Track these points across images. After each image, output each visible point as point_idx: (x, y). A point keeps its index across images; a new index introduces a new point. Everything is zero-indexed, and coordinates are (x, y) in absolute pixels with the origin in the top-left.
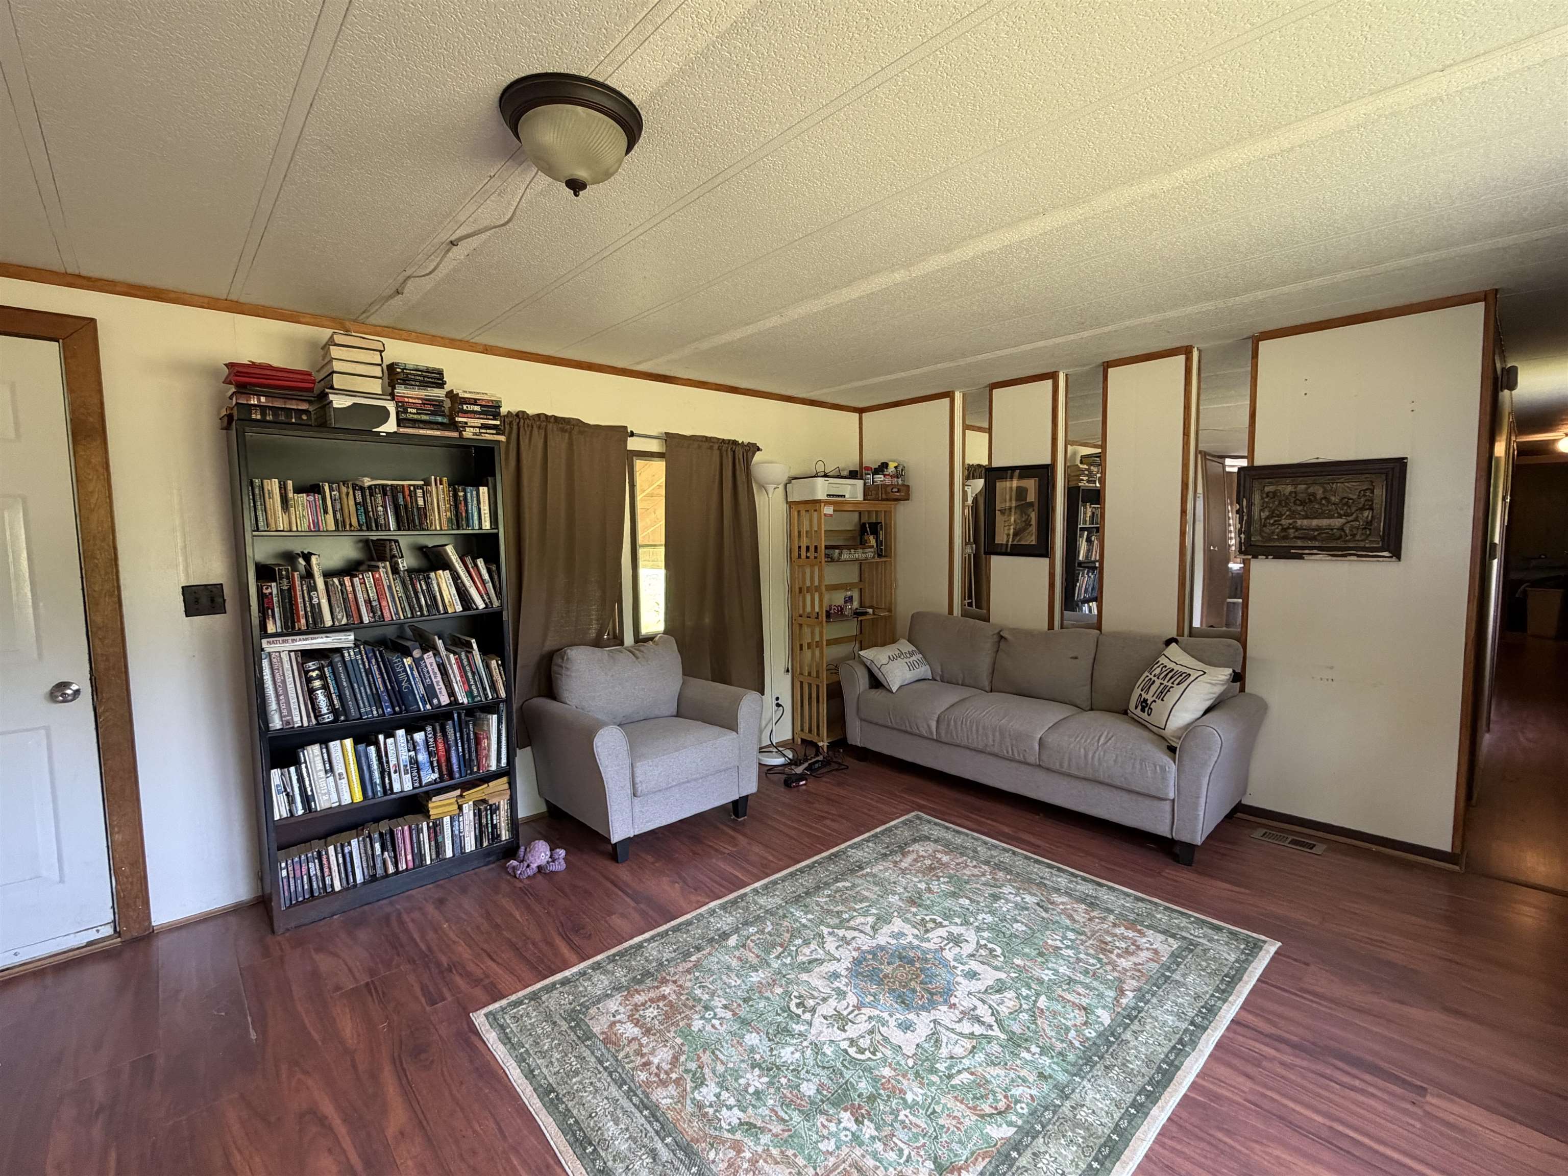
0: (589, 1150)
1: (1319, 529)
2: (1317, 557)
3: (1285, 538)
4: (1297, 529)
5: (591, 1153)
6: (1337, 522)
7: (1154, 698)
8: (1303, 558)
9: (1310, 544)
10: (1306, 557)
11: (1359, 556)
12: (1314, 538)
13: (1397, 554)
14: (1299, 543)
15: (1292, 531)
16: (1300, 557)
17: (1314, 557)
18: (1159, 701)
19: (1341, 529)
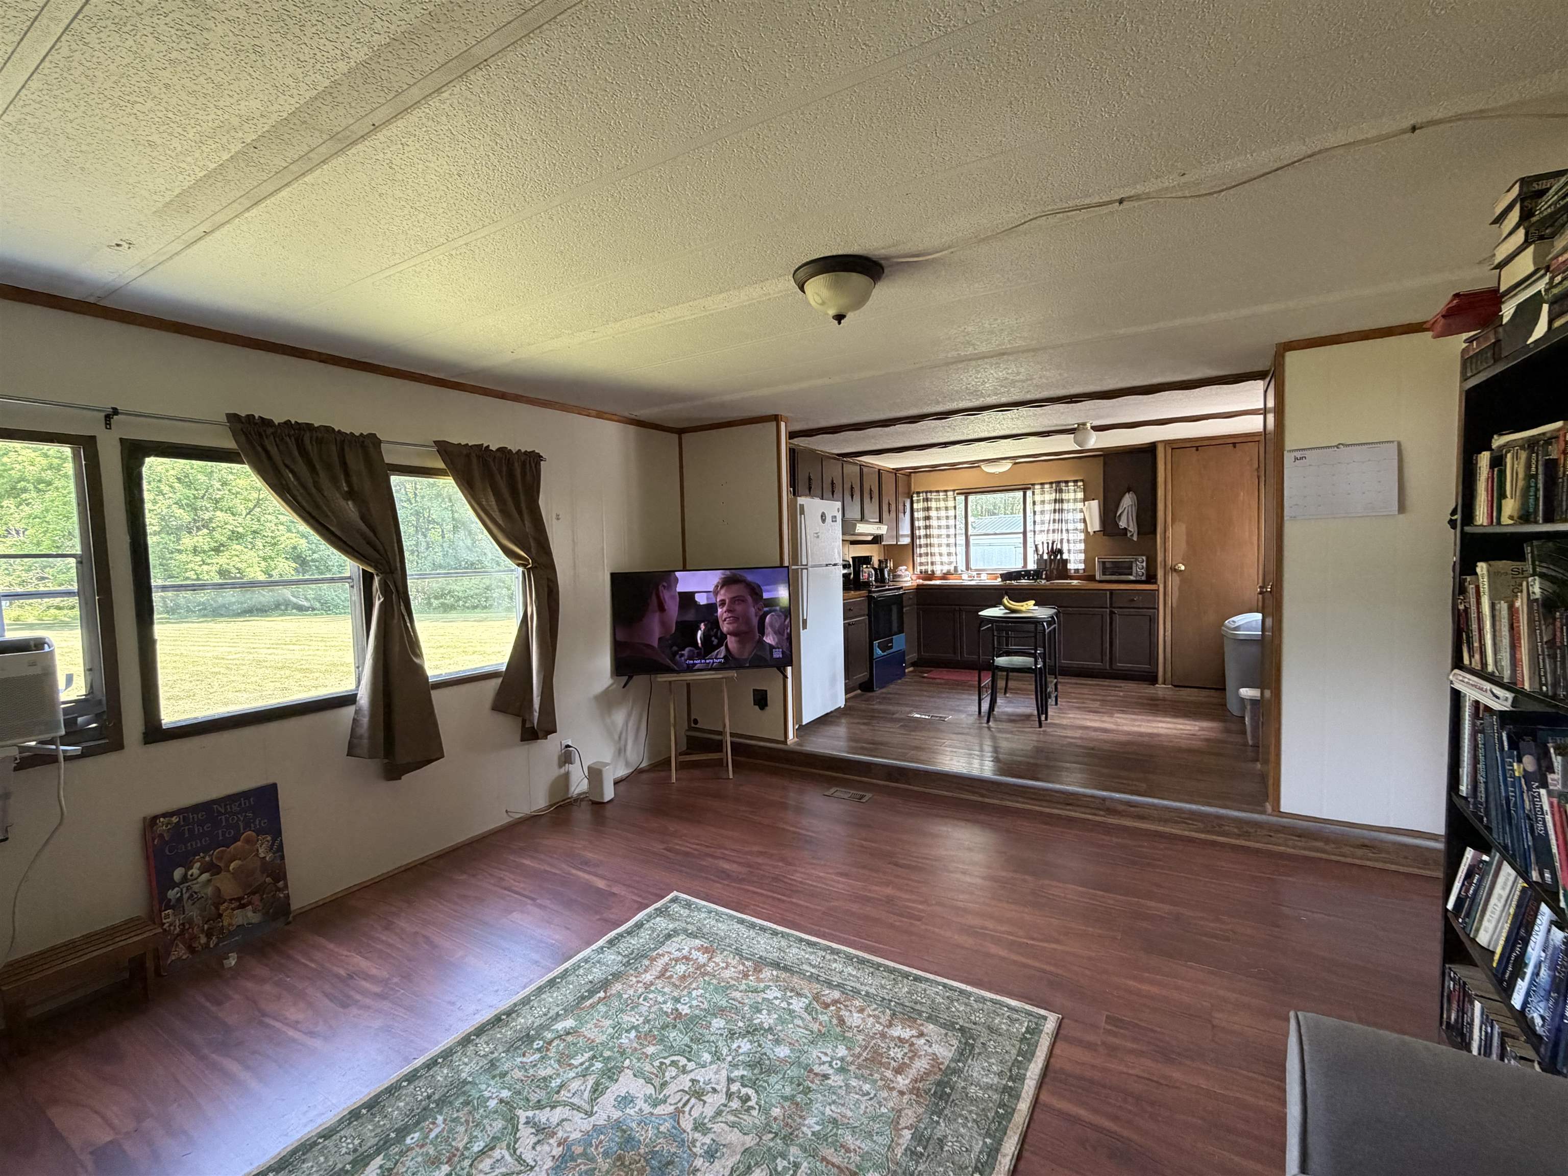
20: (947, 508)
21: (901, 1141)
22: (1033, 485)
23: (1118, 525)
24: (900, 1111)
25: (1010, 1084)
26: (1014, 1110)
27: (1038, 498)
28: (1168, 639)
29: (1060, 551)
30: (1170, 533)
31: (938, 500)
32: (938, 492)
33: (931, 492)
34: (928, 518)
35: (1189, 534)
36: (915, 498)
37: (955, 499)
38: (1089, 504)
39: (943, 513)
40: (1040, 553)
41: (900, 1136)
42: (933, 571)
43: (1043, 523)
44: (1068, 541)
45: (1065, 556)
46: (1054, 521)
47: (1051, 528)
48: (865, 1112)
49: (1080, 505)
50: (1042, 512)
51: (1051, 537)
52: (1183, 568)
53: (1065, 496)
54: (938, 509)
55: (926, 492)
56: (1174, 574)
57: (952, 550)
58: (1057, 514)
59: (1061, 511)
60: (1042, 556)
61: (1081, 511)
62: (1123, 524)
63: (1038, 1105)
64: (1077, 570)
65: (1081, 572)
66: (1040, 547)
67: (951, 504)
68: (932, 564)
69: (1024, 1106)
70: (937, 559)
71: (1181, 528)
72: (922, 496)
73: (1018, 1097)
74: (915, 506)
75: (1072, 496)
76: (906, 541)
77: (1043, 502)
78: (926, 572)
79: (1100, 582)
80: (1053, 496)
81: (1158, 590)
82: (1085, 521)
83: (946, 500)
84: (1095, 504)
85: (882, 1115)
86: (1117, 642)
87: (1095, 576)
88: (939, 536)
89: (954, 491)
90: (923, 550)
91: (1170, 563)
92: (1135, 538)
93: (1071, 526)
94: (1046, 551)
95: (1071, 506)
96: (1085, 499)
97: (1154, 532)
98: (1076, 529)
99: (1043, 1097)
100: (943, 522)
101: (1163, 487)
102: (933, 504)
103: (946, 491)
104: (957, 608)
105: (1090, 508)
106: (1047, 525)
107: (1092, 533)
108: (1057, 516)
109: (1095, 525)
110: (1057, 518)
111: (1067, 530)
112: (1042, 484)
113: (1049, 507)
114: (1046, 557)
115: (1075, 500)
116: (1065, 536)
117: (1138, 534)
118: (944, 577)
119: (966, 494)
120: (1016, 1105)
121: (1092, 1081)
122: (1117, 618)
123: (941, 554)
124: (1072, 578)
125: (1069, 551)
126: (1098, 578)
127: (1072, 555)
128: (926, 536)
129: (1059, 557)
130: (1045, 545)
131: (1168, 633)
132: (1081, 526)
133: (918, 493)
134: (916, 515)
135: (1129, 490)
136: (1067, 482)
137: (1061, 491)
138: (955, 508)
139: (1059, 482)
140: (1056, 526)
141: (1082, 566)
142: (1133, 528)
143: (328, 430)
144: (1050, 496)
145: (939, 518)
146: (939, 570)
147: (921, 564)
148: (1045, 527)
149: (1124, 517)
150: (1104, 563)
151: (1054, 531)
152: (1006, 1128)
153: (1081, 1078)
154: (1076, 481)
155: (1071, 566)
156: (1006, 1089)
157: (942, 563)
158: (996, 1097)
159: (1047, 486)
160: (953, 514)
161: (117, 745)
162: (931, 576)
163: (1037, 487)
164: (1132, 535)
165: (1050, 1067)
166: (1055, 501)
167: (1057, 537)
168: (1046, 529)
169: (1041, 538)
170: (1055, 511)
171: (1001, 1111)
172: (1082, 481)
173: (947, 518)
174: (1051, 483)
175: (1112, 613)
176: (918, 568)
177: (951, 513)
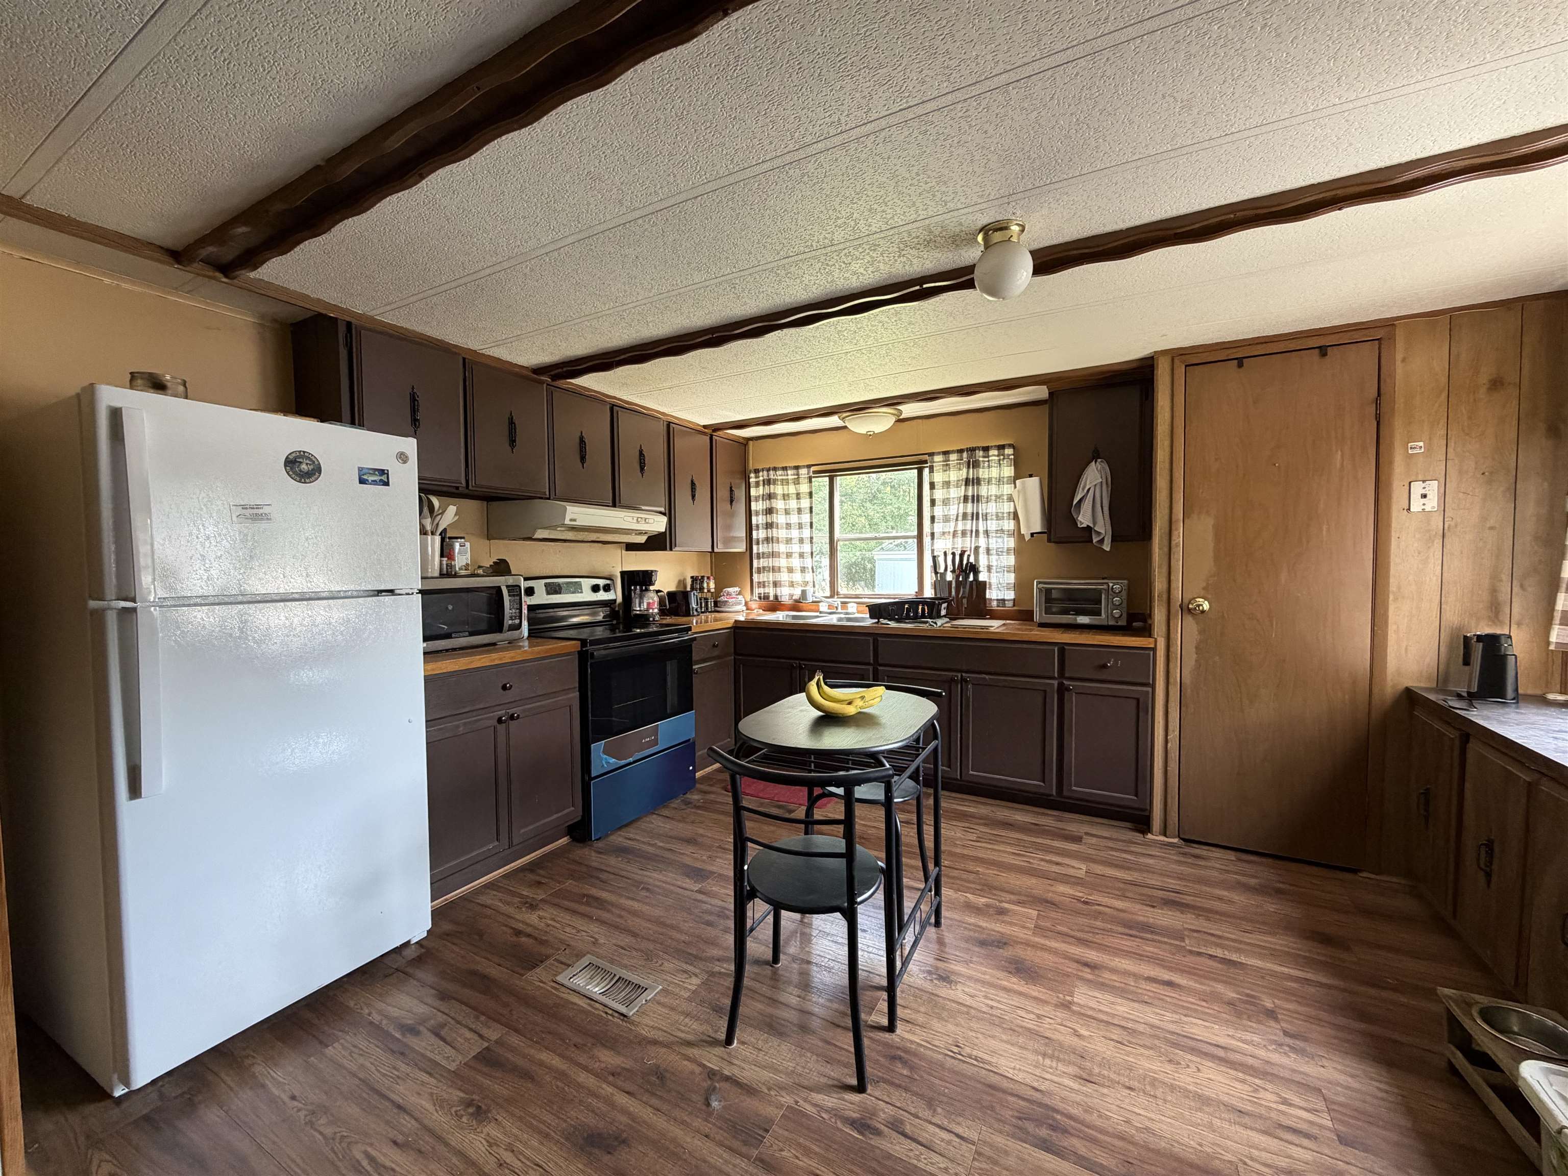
20: (798, 496)
22: (932, 454)
23: (1074, 522)
27: (938, 477)
28: (1173, 745)
29: (974, 569)
30: (1178, 537)
31: (785, 482)
32: (785, 469)
33: (775, 469)
34: (770, 511)
35: (1219, 533)
36: (752, 480)
37: (810, 482)
38: (1023, 484)
39: (793, 504)
40: (942, 570)
42: (776, 597)
43: (946, 519)
44: (988, 551)
45: (982, 577)
46: (965, 516)
47: (960, 527)
49: (1007, 489)
50: (946, 502)
51: (960, 544)
52: (1206, 606)
53: (983, 473)
54: (785, 497)
55: (768, 470)
56: (1189, 619)
57: (808, 562)
58: (970, 505)
59: (976, 499)
60: (943, 575)
61: (1010, 499)
62: (1084, 519)
64: (1002, 601)
65: (1010, 604)
66: (941, 560)
67: (804, 488)
68: (775, 584)
70: (784, 577)
71: (1204, 526)
72: (763, 476)
74: (753, 492)
75: (994, 472)
76: (741, 548)
77: (947, 484)
78: (766, 597)
79: (1042, 625)
80: (963, 473)
81: (1154, 650)
82: (1016, 516)
83: (797, 482)
84: (1033, 485)
86: (1072, 743)
87: (1031, 613)
88: (789, 541)
89: (809, 466)
90: (763, 563)
91: (1177, 595)
92: (1107, 547)
93: (992, 525)
94: (950, 568)
95: (993, 490)
96: (1017, 476)
97: (1145, 533)
98: (1002, 531)
100: (794, 519)
101: (1167, 443)
102: (779, 490)
103: (797, 468)
104: (795, 663)
105: (1024, 490)
106: (952, 524)
107: (1027, 537)
108: (970, 508)
109: (1034, 522)
110: (969, 510)
111: (987, 532)
112: (946, 453)
113: (957, 493)
114: (949, 577)
115: (1000, 481)
116: (982, 542)
117: (1114, 539)
118: (796, 606)
119: (832, 472)
122: (1073, 701)
123: (790, 570)
124: (993, 615)
125: (989, 568)
126: (1037, 617)
127: (994, 574)
128: (767, 540)
129: (971, 578)
130: (950, 558)
131: (1174, 735)
132: (1010, 525)
133: (757, 471)
134: (754, 506)
135: (1095, 456)
136: (986, 449)
137: (976, 465)
138: (811, 494)
139: (972, 450)
140: (968, 525)
141: (1010, 595)
142: (1103, 527)
144: (957, 474)
145: (787, 512)
146: (786, 594)
147: (762, 584)
148: (951, 527)
149: (1087, 507)
150: (1048, 591)
151: (964, 533)
154: (1001, 448)
155: (992, 594)
157: (792, 584)
159: (953, 457)
160: (808, 505)
162: (775, 605)
163: (938, 458)
164: (1102, 541)
166: (967, 482)
167: (968, 543)
168: (952, 530)
169: (942, 545)
170: (966, 499)
172: (1014, 447)
173: (799, 511)
174: (961, 451)
175: (1062, 690)
176: (757, 591)
177: (805, 503)
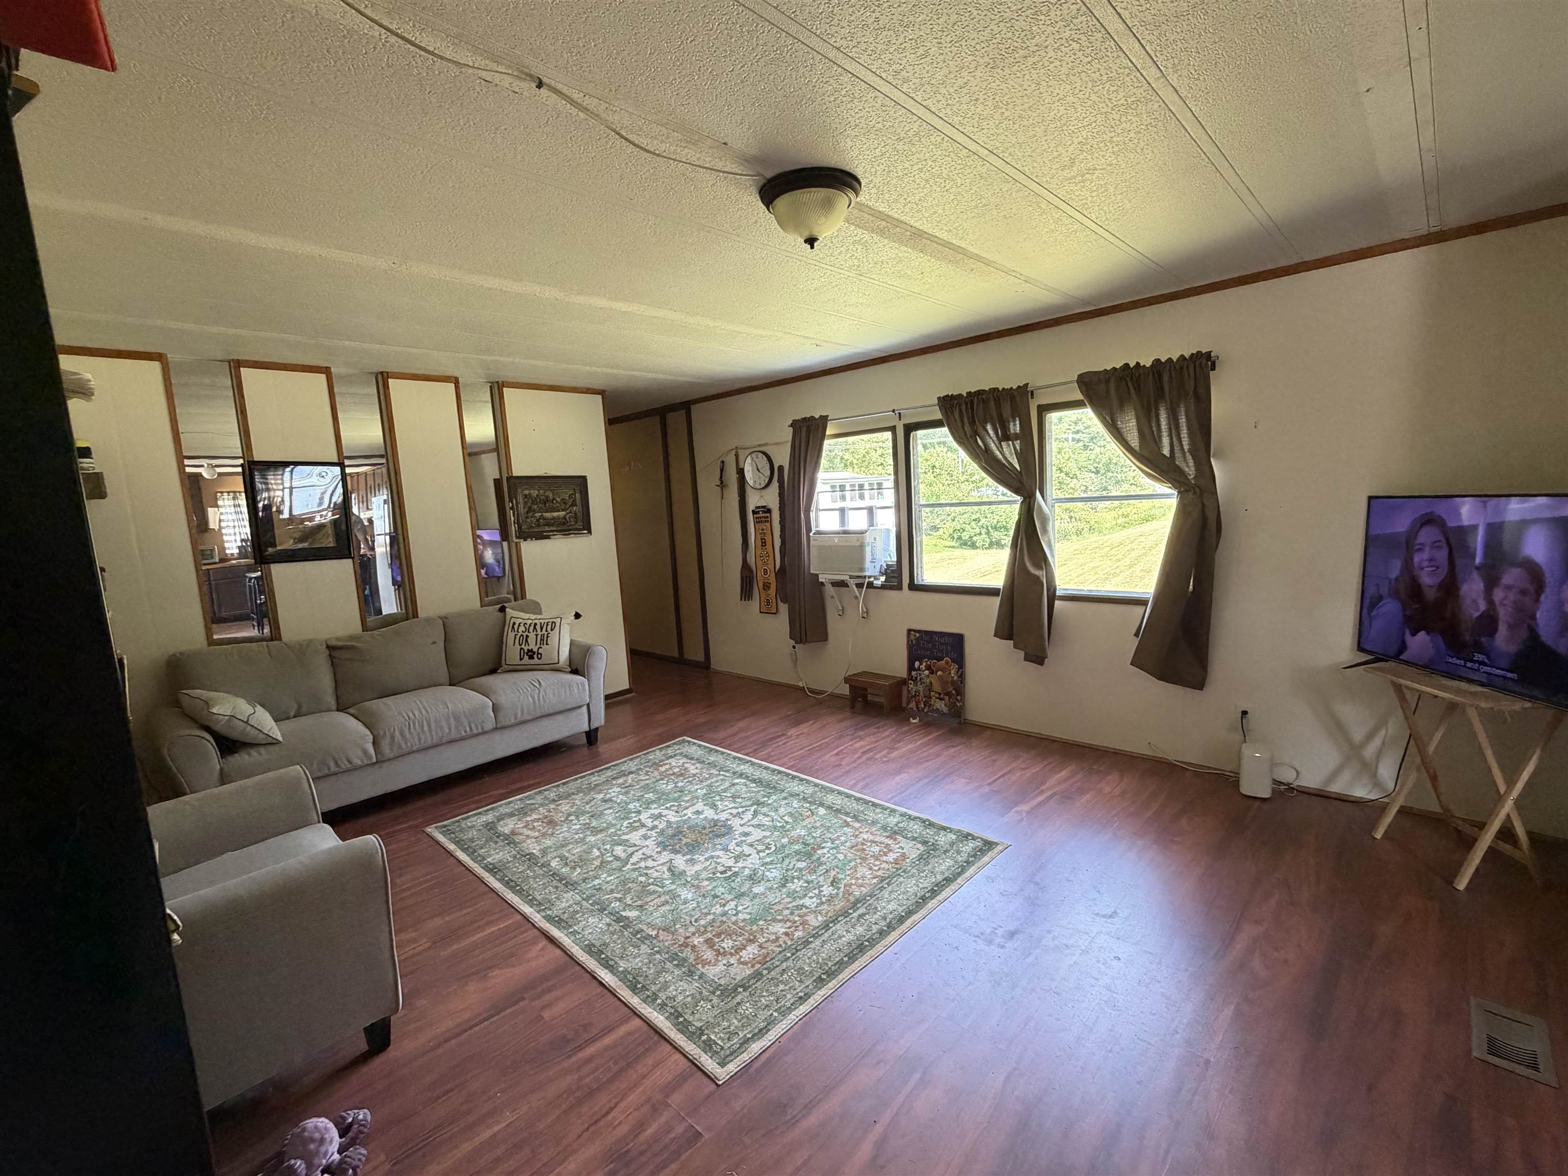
0: (867, 943)
1: (554, 518)
2: (558, 536)
3: (539, 526)
4: (544, 519)
5: (869, 942)
6: (562, 513)
7: (538, 645)
8: (550, 538)
9: (552, 528)
10: (552, 537)
11: (575, 534)
12: (553, 525)
13: (590, 532)
14: (547, 528)
15: (541, 521)
16: (548, 537)
17: (555, 537)
18: (544, 647)
19: (565, 518)
21: (650, 929)
24: (673, 934)
25: (659, 1001)
26: (636, 994)
41: (653, 929)
48: (681, 917)
63: (632, 1013)
69: (635, 1001)
73: (644, 1001)
85: (675, 925)
99: (637, 1022)
120: (639, 997)
121: (629, 1065)
143: (995, 390)
152: (624, 983)
153: (638, 1059)
156: (655, 996)
158: (653, 988)
161: (899, 587)
165: (663, 1042)
171: (639, 986)
